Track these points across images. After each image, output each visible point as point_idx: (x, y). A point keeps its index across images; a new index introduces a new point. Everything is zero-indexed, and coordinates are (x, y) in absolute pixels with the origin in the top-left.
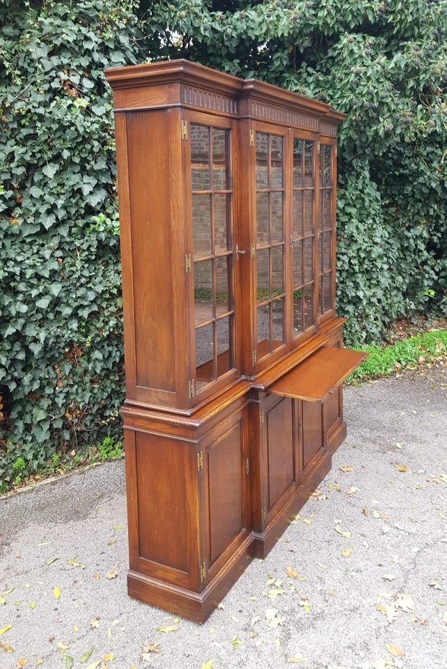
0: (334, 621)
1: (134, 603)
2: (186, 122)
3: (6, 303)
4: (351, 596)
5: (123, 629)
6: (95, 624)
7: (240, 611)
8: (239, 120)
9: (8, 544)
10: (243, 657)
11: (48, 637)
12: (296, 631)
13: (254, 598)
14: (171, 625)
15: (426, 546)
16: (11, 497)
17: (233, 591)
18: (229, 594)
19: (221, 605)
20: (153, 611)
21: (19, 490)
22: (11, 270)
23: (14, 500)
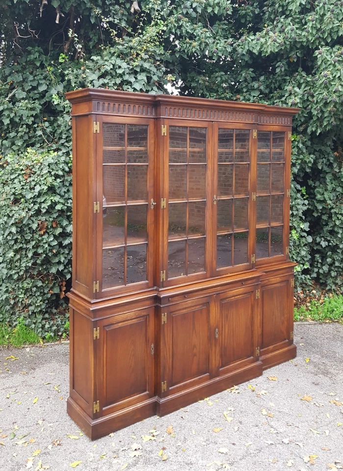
0: (171, 466)
1: (68, 418)
2: (98, 123)
3: (64, 225)
4: (195, 456)
5: (51, 429)
6: (40, 422)
7: (120, 442)
8: (157, 119)
9: (34, 369)
10: (99, 466)
11: (14, 421)
12: (142, 463)
13: (135, 437)
14: (77, 436)
15: (281, 443)
16: (56, 345)
17: (126, 429)
18: (122, 430)
19: (112, 435)
20: (74, 425)
21: (63, 342)
22: (69, 205)
23: (56, 347)
